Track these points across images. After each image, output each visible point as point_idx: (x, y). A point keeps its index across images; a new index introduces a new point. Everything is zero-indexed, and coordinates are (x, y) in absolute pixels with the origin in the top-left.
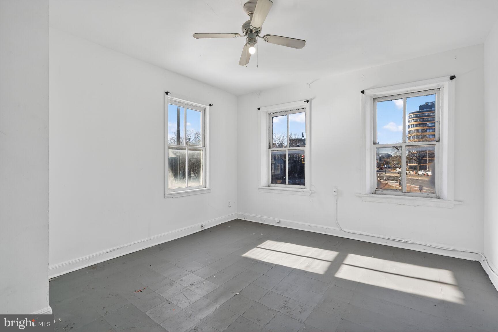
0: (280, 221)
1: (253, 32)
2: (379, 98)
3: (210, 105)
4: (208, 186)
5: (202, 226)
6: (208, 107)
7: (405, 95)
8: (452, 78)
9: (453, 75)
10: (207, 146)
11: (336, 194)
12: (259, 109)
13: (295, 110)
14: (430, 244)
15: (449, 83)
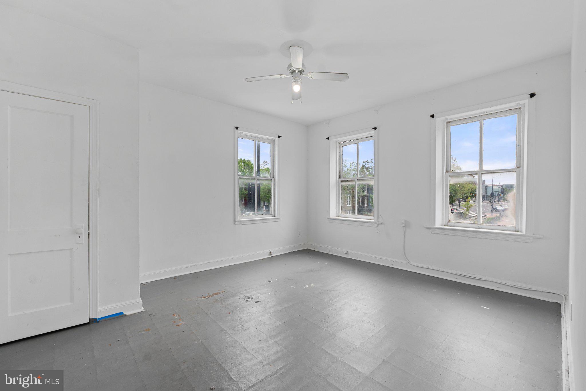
0: (347, 252)
1: (297, 72)
2: (452, 121)
3: (279, 137)
4: (276, 215)
5: (270, 253)
6: (277, 138)
7: (481, 117)
8: (532, 95)
9: (533, 92)
10: (276, 177)
11: (403, 225)
12: (328, 138)
13: (365, 138)
14: (504, 282)
15: (528, 101)
